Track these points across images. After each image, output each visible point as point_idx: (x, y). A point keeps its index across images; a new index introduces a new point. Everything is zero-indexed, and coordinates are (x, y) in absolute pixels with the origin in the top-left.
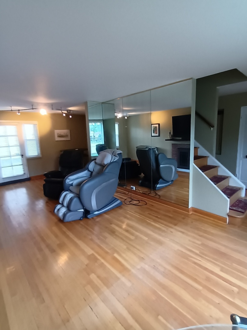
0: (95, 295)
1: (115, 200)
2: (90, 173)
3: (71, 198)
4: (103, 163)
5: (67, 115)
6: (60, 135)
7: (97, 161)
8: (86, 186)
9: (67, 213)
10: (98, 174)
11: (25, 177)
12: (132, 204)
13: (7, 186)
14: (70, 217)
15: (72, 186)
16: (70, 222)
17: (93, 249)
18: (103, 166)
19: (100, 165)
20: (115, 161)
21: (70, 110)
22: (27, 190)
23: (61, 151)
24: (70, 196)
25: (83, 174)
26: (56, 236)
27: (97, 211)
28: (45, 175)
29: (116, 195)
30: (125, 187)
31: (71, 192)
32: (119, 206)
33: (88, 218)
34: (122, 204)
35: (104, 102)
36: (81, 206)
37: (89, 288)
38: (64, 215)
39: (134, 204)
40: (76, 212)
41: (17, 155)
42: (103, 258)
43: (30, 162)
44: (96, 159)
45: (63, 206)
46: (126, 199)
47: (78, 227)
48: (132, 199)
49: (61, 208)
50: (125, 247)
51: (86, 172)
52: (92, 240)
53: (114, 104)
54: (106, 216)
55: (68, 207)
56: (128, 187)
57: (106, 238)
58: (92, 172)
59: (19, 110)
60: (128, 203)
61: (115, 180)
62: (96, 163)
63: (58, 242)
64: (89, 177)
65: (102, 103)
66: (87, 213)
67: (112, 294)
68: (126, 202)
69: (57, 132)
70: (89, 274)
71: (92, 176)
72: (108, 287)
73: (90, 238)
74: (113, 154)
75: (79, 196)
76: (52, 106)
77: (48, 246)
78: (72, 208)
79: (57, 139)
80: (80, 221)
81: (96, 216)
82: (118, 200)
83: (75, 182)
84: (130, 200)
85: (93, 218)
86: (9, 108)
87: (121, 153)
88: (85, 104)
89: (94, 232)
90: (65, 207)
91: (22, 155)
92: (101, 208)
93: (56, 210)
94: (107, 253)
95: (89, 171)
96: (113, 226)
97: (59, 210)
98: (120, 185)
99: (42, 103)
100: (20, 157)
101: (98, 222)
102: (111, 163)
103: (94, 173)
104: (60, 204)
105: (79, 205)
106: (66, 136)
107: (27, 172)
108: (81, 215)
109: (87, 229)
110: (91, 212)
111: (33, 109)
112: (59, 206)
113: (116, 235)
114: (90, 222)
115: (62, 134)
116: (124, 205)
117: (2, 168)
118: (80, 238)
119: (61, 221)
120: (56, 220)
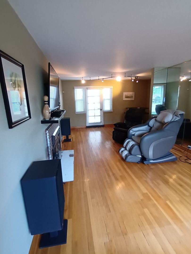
0: (148, 227)
1: (170, 155)
2: (149, 128)
3: (133, 145)
4: (163, 121)
5: (135, 80)
6: (127, 96)
7: (158, 119)
8: (146, 138)
9: (128, 156)
10: (157, 130)
11: (102, 124)
12: (188, 163)
13: (91, 128)
14: (130, 159)
15: (134, 136)
16: (129, 162)
17: (147, 189)
18: (163, 124)
19: (160, 122)
20: (175, 120)
21: (138, 77)
22: (101, 133)
23: (126, 108)
24: (132, 143)
25: (143, 128)
26: (120, 170)
27: (153, 160)
28: (115, 124)
29: (172, 151)
30: (181, 145)
31: (133, 140)
32: (174, 161)
33: (144, 163)
34: (177, 160)
35: (170, 67)
36: (140, 153)
37: (142, 218)
38: (126, 156)
39: (190, 163)
40: (136, 157)
41: (98, 109)
42: (157, 201)
43: (105, 114)
44: (156, 117)
45: (126, 149)
46: (181, 157)
47: (136, 168)
48: (189, 158)
49: (124, 150)
50: (178, 199)
51: (147, 126)
52: (146, 181)
53: (180, 68)
54: (160, 166)
55: (130, 151)
56: (184, 146)
57: (159, 184)
58: (151, 128)
59: (103, 79)
60: (184, 161)
61: (173, 137)
62: (156, 120)
63: (121, 175)
64: (149, 131)
65: (168, 68)
66: (144, 159)
67: (163, 233)
68: (182, 159)
69: (125, 94)
70: (143, 208)
71: (151, 131)
72: (160, 226)
73: (146, 180)
74: (174, 114)
75: (139, 145)
76: (125, 74)
77: (114, 174)
78: (133, 152)
79: (125, 99)
80: (137, 164)
81: (151, 164)
82: (174, 155)
83: (137, 133)
84: (186, 158)
85: (148, 164)
86: (97, 78)
87: (183, 114)
88: (153, 70)
89: (149, 176)
90: (127, 150)
91: (101, 109)
92: (156, 158)
93: (120, 151)
94: (160, 197)
95: (149, 126)
96: (166, 176)
97: (122, 151)
98: (177, 143)
99: (118, 73)
100: (100, 110)
101: (151, 169)
102: (171, 122)
103: (153, 129)
104: (124, 147)
105: (139, 152)
106: (132, 97)
107: (102, 121)
108: (139, 160)
109: (143, 172)
110: (147, 160)
111: (112, 77)
112: (123, 149)
113: (169, 185)
114: (145, 167)
115: (129, 95)
116: (178, 161)
117: (89, 117)
118: (137, 178)
119: (124, 160)
120: (119, 158)
